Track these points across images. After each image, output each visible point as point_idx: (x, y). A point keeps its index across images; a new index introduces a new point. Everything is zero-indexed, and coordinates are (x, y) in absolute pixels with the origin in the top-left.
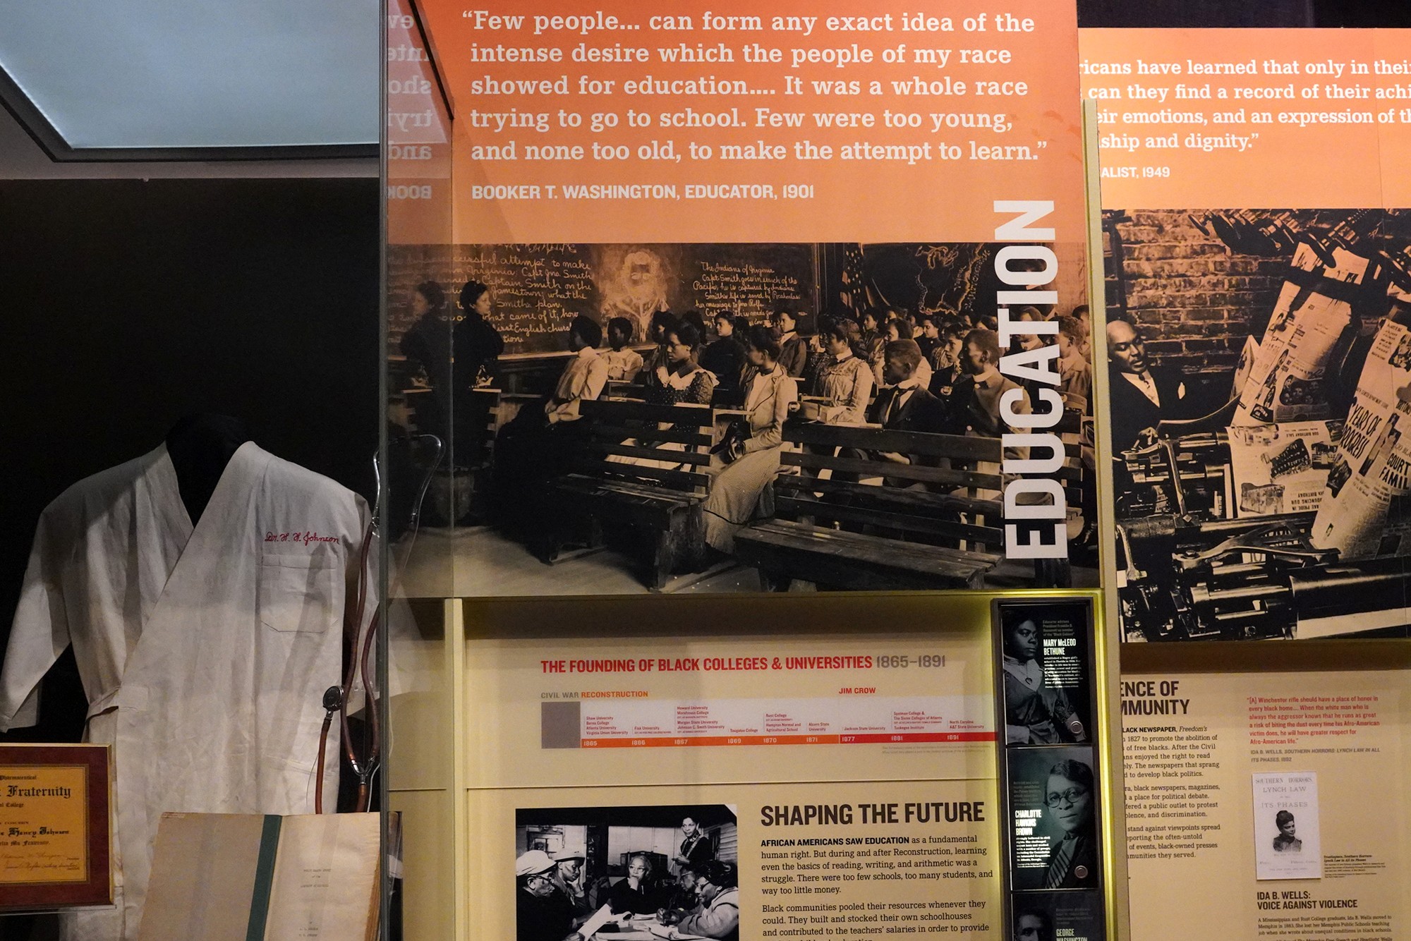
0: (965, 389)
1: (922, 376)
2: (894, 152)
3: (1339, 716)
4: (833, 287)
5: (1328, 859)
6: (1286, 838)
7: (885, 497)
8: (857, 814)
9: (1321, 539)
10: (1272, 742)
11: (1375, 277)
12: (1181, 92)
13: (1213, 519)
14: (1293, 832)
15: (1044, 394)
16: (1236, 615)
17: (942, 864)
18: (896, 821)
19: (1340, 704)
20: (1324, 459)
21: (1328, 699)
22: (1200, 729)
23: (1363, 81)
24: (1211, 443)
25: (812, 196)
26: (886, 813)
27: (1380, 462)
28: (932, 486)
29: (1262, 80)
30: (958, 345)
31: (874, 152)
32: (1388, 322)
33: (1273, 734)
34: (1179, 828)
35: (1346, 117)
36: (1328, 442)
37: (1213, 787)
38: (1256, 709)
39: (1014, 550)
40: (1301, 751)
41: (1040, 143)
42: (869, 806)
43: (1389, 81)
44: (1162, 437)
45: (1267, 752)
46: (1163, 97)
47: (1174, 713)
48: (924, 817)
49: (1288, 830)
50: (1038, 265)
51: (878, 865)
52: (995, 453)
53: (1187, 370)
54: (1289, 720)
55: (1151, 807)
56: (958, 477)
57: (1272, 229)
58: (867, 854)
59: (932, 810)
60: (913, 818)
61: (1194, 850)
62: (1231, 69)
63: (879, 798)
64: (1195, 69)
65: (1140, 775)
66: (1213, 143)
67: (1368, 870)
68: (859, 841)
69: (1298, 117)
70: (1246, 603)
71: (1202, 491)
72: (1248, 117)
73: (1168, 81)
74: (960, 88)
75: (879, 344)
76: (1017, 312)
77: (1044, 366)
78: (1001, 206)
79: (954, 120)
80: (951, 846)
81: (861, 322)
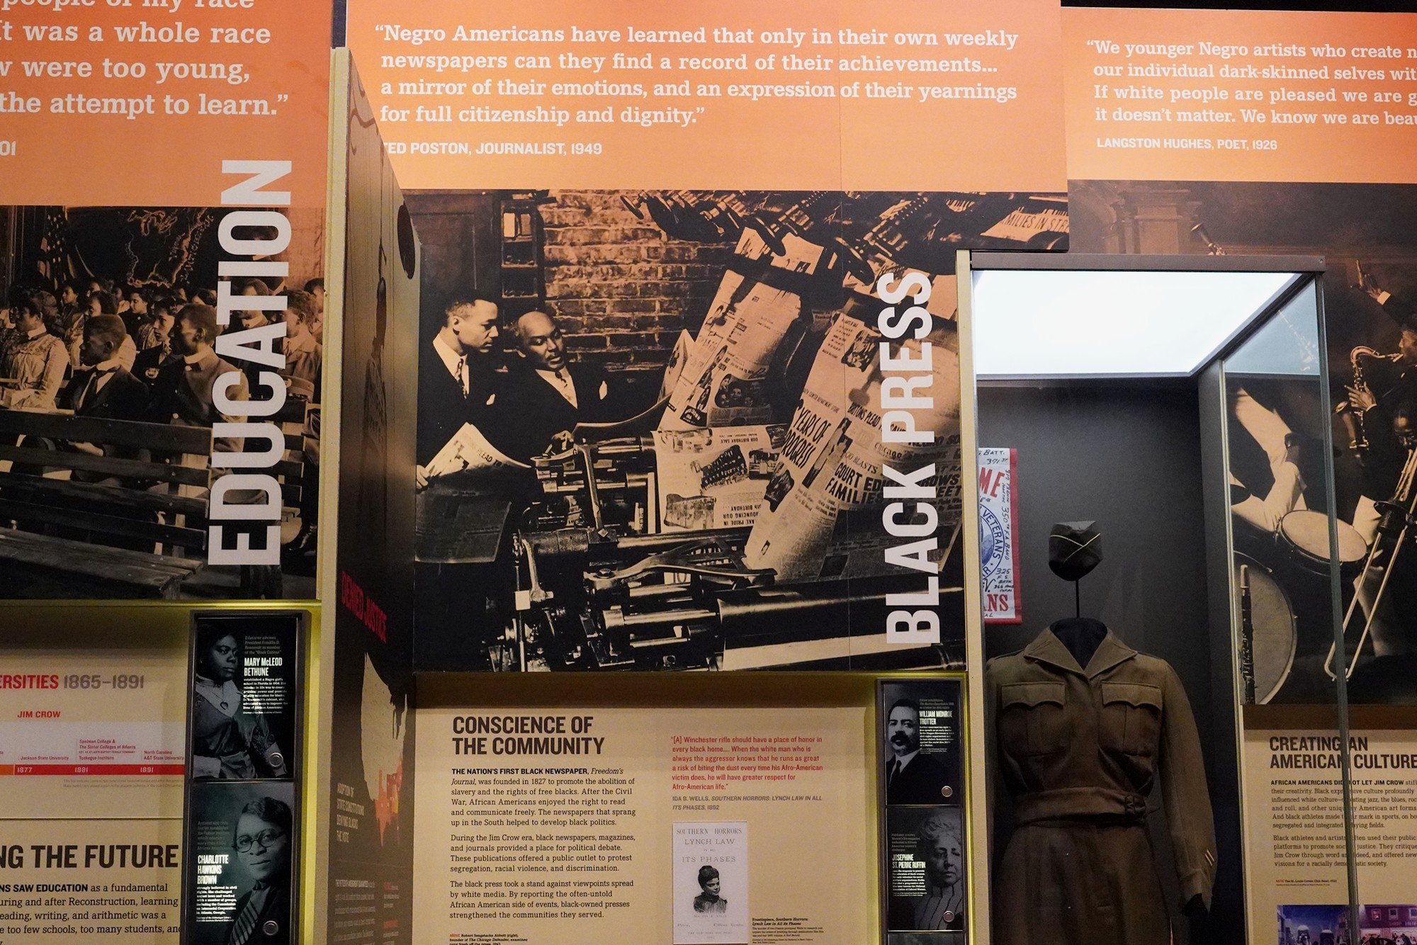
0: (174, 370)
1: (125, 356)
2: (112, 105)
3: (776, 759)
4: (30, 255)
5: (757, 922)
6: (708, 898)
7: (73, 492)
8: (29, 856)
9: (755, 557)
10: (697, 787)
11: (830, 267)
12: (619, 61)
13: (633, 534)
14: (717, 890)
15: (265, 378)
16: (654, 643)
17: (123, 916)
18: (74, 866)
19: (778, 745)
20: (763, 468)
21: (765, 740)
22: (615, 772)
23: (825, 51)
24: (635, 448)
25: (13, 154)
26: (63, 856)
27: (827, 472)
28: (128, 482)
29: (711, 49)
30: (170, 321)
31: (89, 105)
32: (842, 316)
33: (699, 778)
34: (586, 884)
35: (805, 90)
36: (768, 449)
37: (627, 838)
38: (681, 750)
39: (217, 555)
40: (730, 799)
41: (280, 97)
42: (43, 848)
43: (854, 52)
44: (578, 441)
45: (692, 799)
46: (599, 66)
47: (587, 752)
48: (107, 861)
49: (712, 888)
50: (268, 233)
51: (50, 916)
52: (203, 445)
53: (611, 368)
54: (718, 763)
55: (555, 859)
56: (157, 471)
57: (715, 212)
58: (37, 903)
59: (117, 853)
60: (95, 862)
61: (603, 909)
62: (676, 37)
63: (56, 837)
64: (636, 36)
65: (544, 823)
66: (652, 118)
67: (803, 936)
68: (30, 888)
69: (750, 91)
70: (666, 629)
71: (621, 503)
72: (693, 89)
73: (606, 49)
74: (192, 35)
75: (78, 319)
76: (239, 285)
77: (267, 345)
78: (229, 167)
79: (182, 70)
80: (136, 896)
81: (59, 294)
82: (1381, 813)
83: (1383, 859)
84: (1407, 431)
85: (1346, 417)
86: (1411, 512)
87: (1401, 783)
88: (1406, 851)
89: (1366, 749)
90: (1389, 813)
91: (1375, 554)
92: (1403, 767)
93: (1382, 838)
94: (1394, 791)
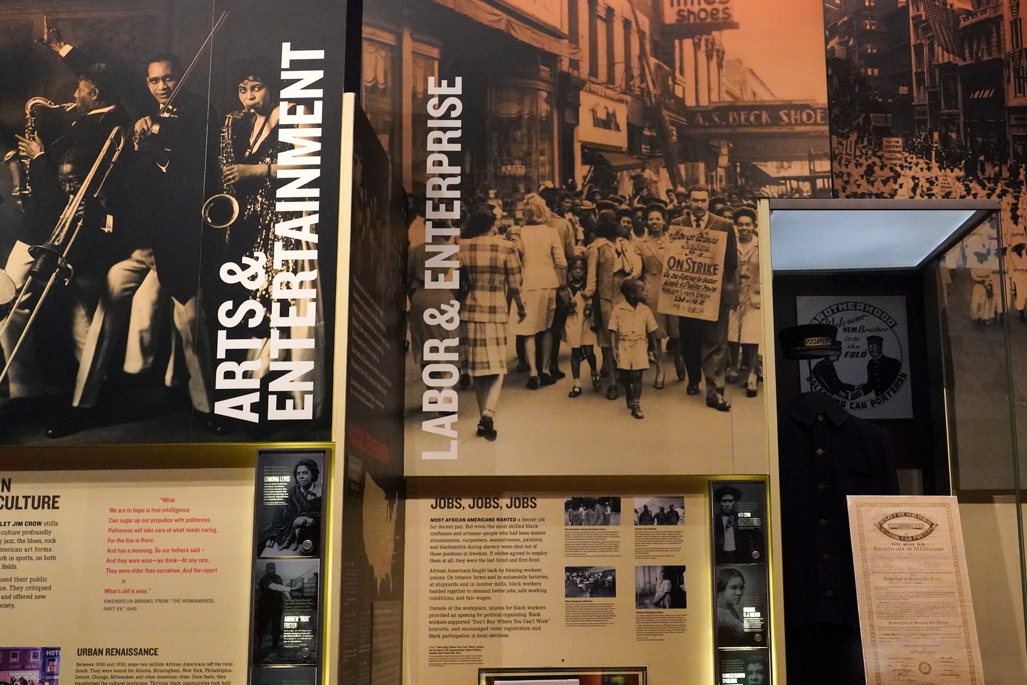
82: (15, 555)
83: (12, 601)
84: (71, 177)
85: (13, 166)
86: (64, 255)
87: (40, 524)
88: (36, 593)
89: (9, 490)
90: (23, 554)
91: (23, 298)
92: (43, 508)
93: (13, 580)
94: (32, 532)
